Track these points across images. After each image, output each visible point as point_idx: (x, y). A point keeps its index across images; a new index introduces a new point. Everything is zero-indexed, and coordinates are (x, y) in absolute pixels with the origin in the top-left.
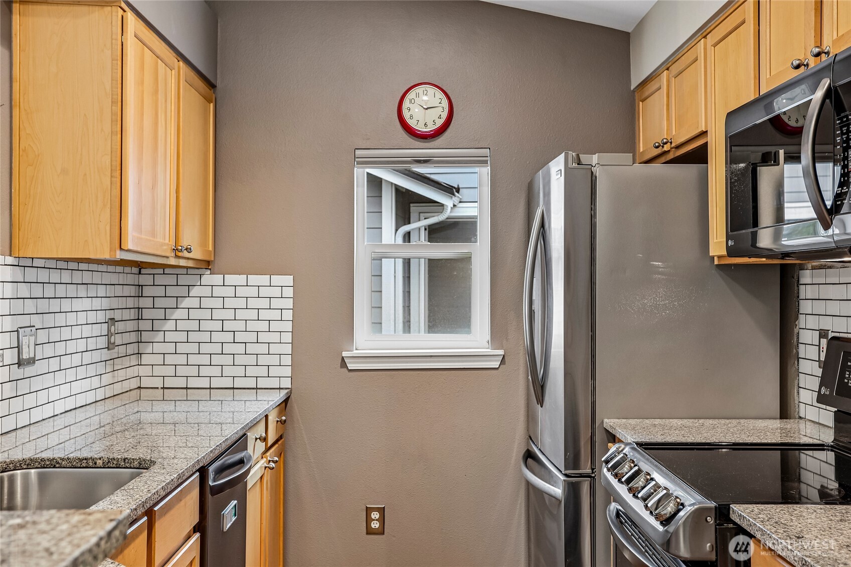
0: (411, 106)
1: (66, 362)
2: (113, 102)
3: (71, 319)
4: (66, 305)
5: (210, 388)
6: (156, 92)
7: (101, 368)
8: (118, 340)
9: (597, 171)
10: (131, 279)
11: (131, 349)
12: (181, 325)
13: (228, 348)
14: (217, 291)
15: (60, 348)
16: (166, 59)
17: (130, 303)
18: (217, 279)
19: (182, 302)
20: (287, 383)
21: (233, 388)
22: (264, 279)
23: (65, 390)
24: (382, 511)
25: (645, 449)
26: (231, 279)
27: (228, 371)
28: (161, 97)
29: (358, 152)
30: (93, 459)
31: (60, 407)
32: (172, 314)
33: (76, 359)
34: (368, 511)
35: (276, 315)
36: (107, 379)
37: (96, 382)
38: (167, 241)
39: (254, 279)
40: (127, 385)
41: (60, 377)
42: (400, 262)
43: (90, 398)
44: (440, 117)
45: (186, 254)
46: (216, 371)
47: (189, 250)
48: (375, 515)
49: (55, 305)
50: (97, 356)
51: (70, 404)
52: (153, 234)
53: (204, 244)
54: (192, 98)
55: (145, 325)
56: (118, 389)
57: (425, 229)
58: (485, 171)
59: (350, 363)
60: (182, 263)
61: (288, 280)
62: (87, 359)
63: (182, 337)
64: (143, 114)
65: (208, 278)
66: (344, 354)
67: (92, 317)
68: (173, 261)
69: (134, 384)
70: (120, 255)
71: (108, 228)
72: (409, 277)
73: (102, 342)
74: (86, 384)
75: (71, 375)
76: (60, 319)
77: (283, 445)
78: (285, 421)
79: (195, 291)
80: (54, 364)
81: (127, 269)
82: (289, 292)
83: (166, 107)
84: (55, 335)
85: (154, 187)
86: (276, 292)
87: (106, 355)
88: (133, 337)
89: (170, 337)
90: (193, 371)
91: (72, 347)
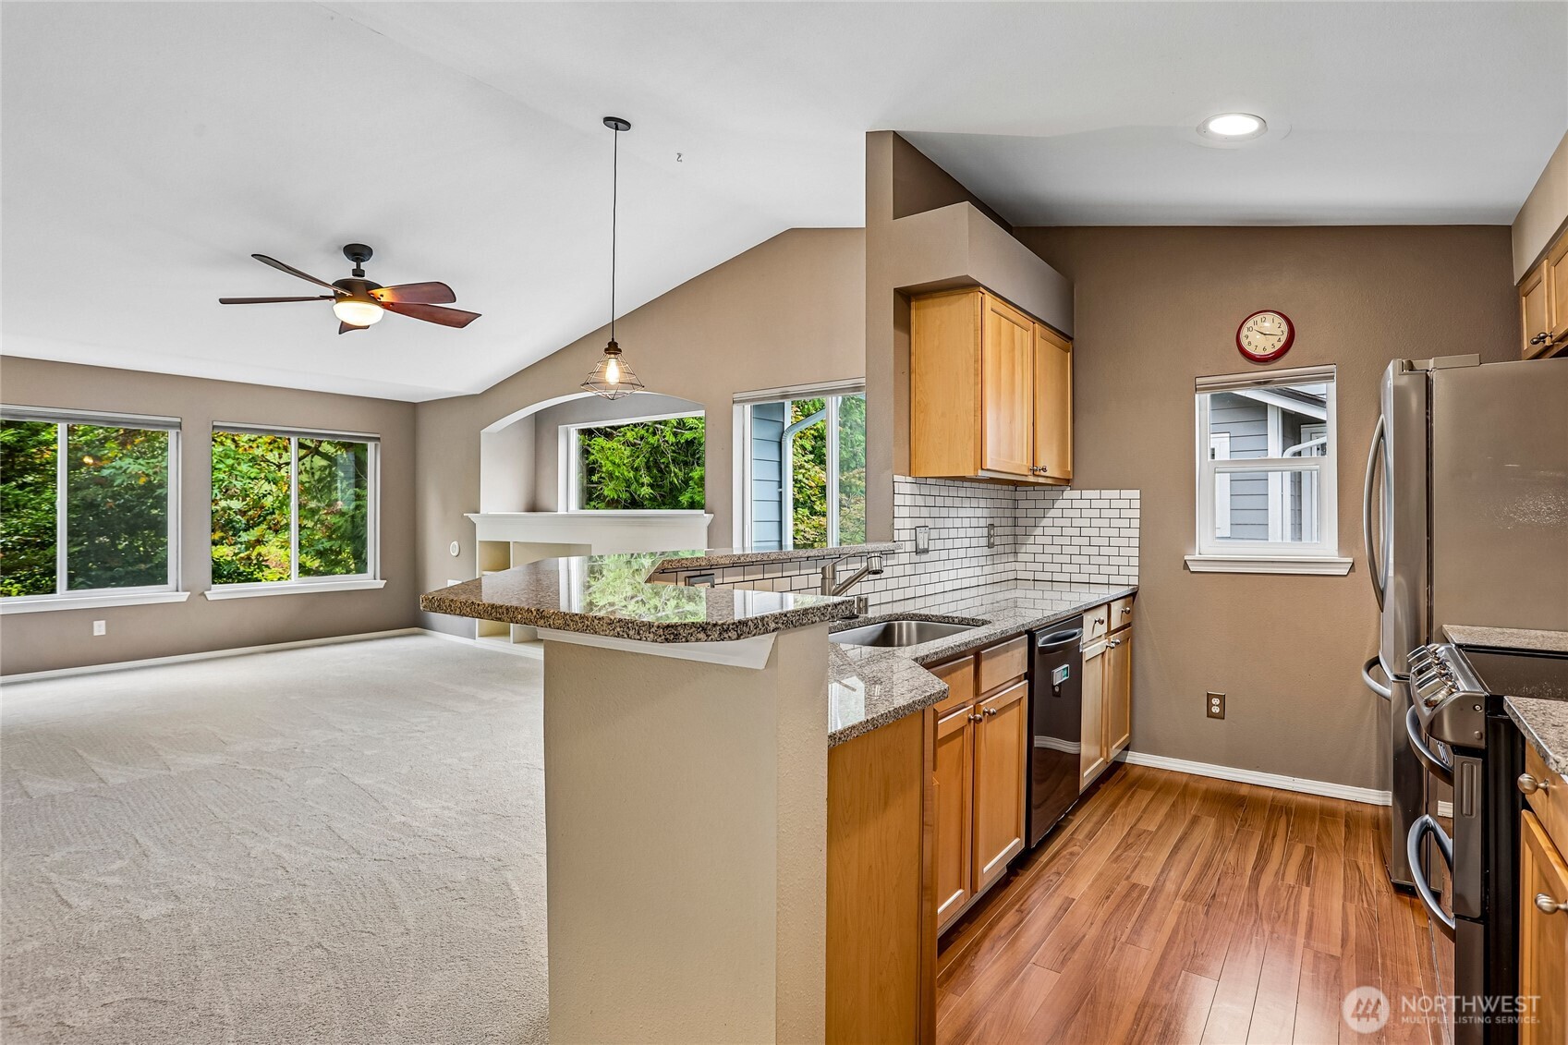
0: (1249, 333)
1: (953, 554)
2: (976, 361)
3: (958, 523)
4: (953, 512)
5: (1070, 582)
6: (1013, 349)
7: (982, 561)
8: (997, 540)
9: (1434, 375)
10: (1008, 495)
11: (1008, 549)
12: (1048, 531)
13: (1085, 550)
14: (1076, 504)
15: (949, 544)
16: (1022, 324)
17: (1008, 513)
18: (1076, 494)
19: (1048, 512)
20: (1135, 581)
21: (1089, 583)
22: (1114, 494)
23: (953, 574)
24: (1222, 698)
25: (1467, 651)
26: (1087, 494)
27: (1085, 569)
28: (1017, 353)
29: (1198, 380)
30: (952, 618)
31: (949, 586)
32: (1041, 521)
33: (962, 553)
34: (1209, 697)
35: (1125, 523)
36: (987, 570)
37: (978, 571)
38: (1025, 463)
39: (1106, 493)
40: (1004, 576)
41: (948, 565)
42: (1287, 476)
43: (974, 582)
44: (1279, 340)
45: (1042, 473)
46: (1076, 568)
47: (1044, 470)
48: (1216, 701)
49: (944, 512)
50: (978, 552)
51: (957, 584)
52: (1012, 457)
53: (1062, 464)
54: (1048, 352)
55: (1020, 531)
56: (997, 578)
57: (1318, 449)
58: (1333, 385)
59: (1192, 565)
60: (1041, 480)
61: (1136, 493)
62: (971, 552)
63: (1048, 540)
64: (1000, 368)
65: (1068, 493)
66: (1186, 558)
67: (974, 522)
68: (1032, 479)
69: (1012, 575)
70: (981, 474)
71: (973, 454)
72: (1300, 496)
73: (984, 542)
74: (970, 572)
75: (957, 564)
76: (949, 523)
77: (1131, 632)
78: (1129, 611)
79: (1059, 504)
80: (944, 555)
81: (1005, 487)
82: (1137, 504)
83: (1023, 361)
84: (944, 534)
85: (1011, 422)
86: (1125, 504)
87: (986, 551)
88: (1010, 540)
89: (1039, 540)
90: (1057, 568)
91: (958, 543)
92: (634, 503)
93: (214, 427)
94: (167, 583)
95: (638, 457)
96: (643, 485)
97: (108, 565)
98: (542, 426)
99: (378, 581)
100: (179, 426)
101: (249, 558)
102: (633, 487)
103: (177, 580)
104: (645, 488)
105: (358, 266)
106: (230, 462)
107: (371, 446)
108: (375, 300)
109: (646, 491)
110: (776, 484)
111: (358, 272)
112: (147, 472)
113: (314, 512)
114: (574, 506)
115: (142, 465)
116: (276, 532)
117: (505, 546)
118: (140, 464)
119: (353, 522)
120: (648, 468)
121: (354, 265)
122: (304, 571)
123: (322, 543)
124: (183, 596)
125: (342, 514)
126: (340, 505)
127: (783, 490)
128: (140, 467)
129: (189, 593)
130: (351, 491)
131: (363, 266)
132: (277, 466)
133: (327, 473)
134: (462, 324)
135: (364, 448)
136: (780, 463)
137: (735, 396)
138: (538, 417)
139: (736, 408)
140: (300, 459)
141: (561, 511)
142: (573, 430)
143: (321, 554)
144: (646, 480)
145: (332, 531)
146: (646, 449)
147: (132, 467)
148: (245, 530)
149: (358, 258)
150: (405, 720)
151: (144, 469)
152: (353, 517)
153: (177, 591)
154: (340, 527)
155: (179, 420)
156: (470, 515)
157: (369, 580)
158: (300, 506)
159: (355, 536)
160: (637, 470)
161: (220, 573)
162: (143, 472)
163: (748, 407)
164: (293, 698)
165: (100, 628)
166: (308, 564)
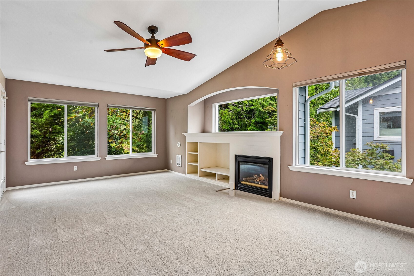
92: (232, 129)
93: (108, 106)
94: (95, 155)
95: (233, 115)
96: (235, 124)
97: (86, 148)
98: (207, 104)
99: (155, 154)
100: (98, 106)
101: (119, 147)
102: (232, 125)
103: (98, 154)
104: (236, 125)
105: (153, 35)
106: (114, 119)
107: (153, 112)
108: (159, 47)
109: (236, 126)
110: (303, 120)
111: (153, 37)
112: (93, 122)
113: (136, 134)
114: (217, 131)
115: (92, 120)
116: (126, 139)
117: (197, 144)
118: (91, 120)
119: (147, 137)
120: (236, 119)
121: (152, 35)
122: (134, 151)
123: (138, 143)
124: (99, 159)
125: (144, 134)
126: (143, 132)
127: (306, 122)
128: (91, 121)
129: (101, 158)
130: (146, 127)
131: (155, 35)
132: (127, 121)
133: (140, 123)
134: (189, 60)
135: (151, 113)
136: (305, 112)
137: (294, 84)
138: (205, 101)
139: (294, 89)
140: (133, 119)
141: (213, 131)
142: (217, 105)
143: (138, 146)
144: (236, 123)
145: (141, 139)
146: (236, 113)
147: (89, 121)
148: (119, 139)
149: (153, 32)
150: (170, 211)
151: (92, 121)
152: (147, 135)
153: (98, 157)
154: (143, 138)
155: (98, 104)
156: (184, 134)
157: (152, 154)
158: (133, 132)
159: (148, 140)
160: (233, 120)
161: (110, 152)
162: (92, 122)
163: (297, 89)
164: (130, 196)
165: (76, 168)
166: (135, 149)
